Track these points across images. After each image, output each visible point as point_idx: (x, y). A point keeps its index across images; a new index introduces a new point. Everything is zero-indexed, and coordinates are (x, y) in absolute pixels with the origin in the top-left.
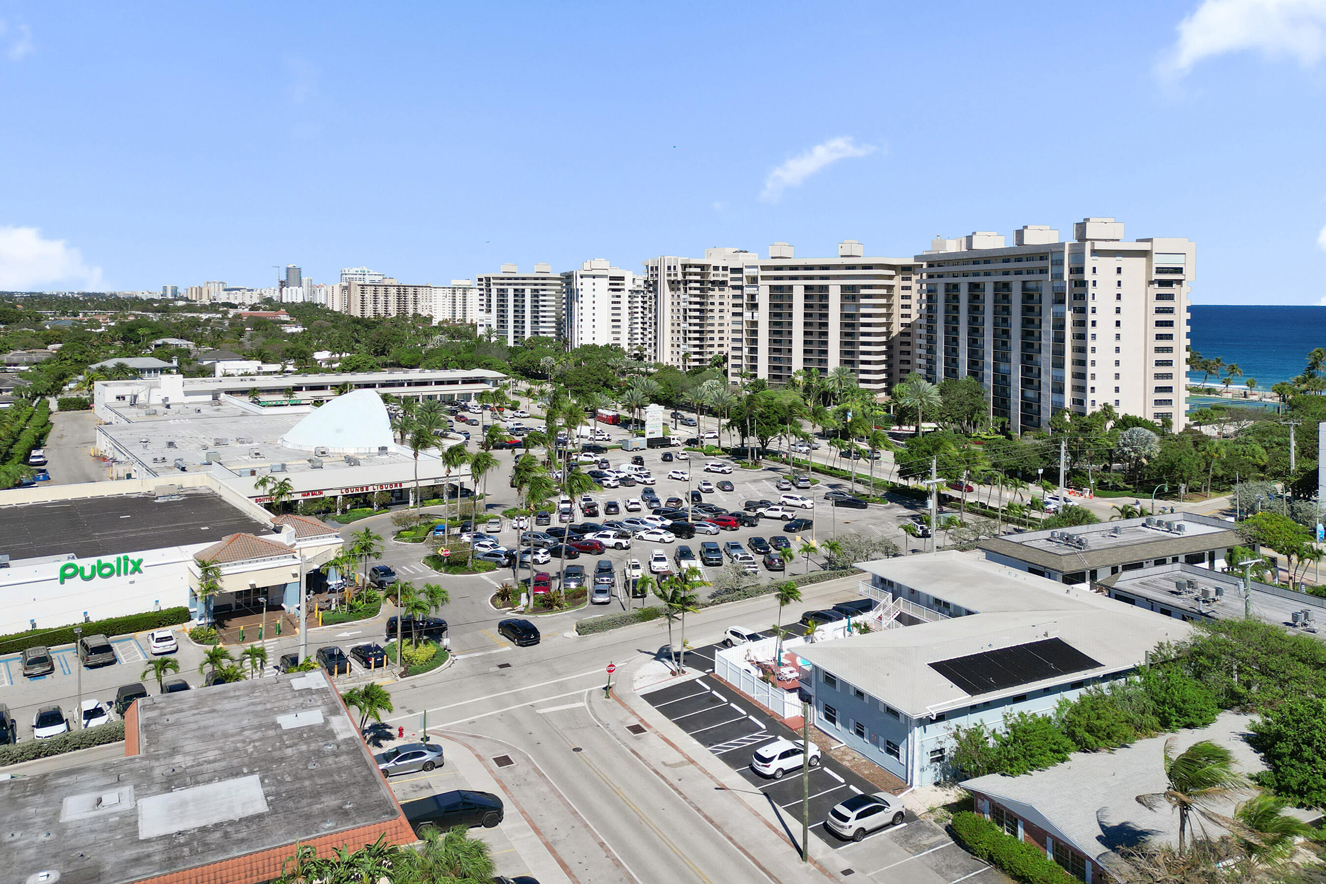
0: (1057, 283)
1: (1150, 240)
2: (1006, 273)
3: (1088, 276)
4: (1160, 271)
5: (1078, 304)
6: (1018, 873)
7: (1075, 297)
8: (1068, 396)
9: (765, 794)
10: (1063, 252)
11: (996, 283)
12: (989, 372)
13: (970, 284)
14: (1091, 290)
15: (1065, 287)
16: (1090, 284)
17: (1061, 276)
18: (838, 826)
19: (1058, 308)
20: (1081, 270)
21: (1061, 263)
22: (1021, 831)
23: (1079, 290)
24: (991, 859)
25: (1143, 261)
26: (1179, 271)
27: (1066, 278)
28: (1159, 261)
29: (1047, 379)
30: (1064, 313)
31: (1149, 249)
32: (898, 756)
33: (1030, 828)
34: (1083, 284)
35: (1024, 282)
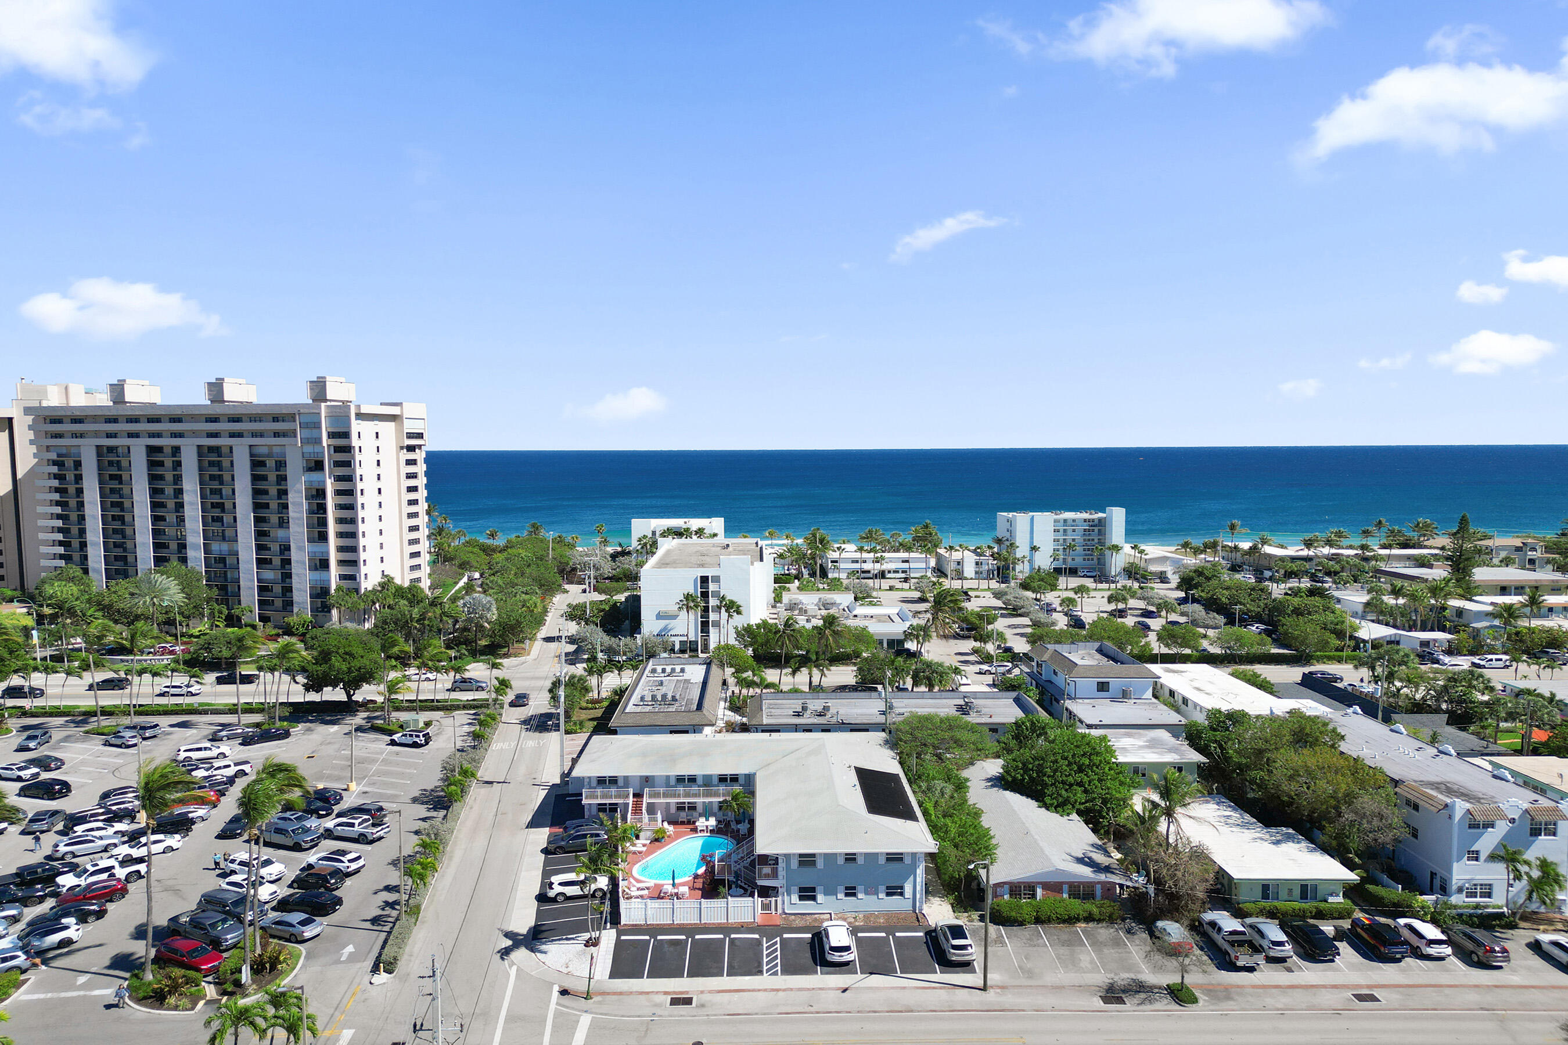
0: (309, 449)
1: (399, 404)
2: (215, 435)
3: (355, 442)
4: (410, 436)
5: (341, 471)
6: (1067, 917)
7: (338, 464)
8: (334, 571)
9: (871, 973)
10: (319, 414)
11: (198, 446)
12: (196, 556)
13: (147, 446)
14: (358, 457)
15: (323, 453)
16: (357, 450)
17: (319, 441)
18: (963, 955)
19: (315, 476)
20: (346, 435)
21: (318, 426)
22: (1039, 892)
23: (341, 457)
24: (1038, 921)
25: (391, 425)
26: (420, 436)
27: (325, 444)
28: (410, 426)
29: (300, 556)
30: (324, 482)
31: (399, 413)
32: (902, 894)
33: (1046, 886)
34: (348, 449)
35: (250, 446)
